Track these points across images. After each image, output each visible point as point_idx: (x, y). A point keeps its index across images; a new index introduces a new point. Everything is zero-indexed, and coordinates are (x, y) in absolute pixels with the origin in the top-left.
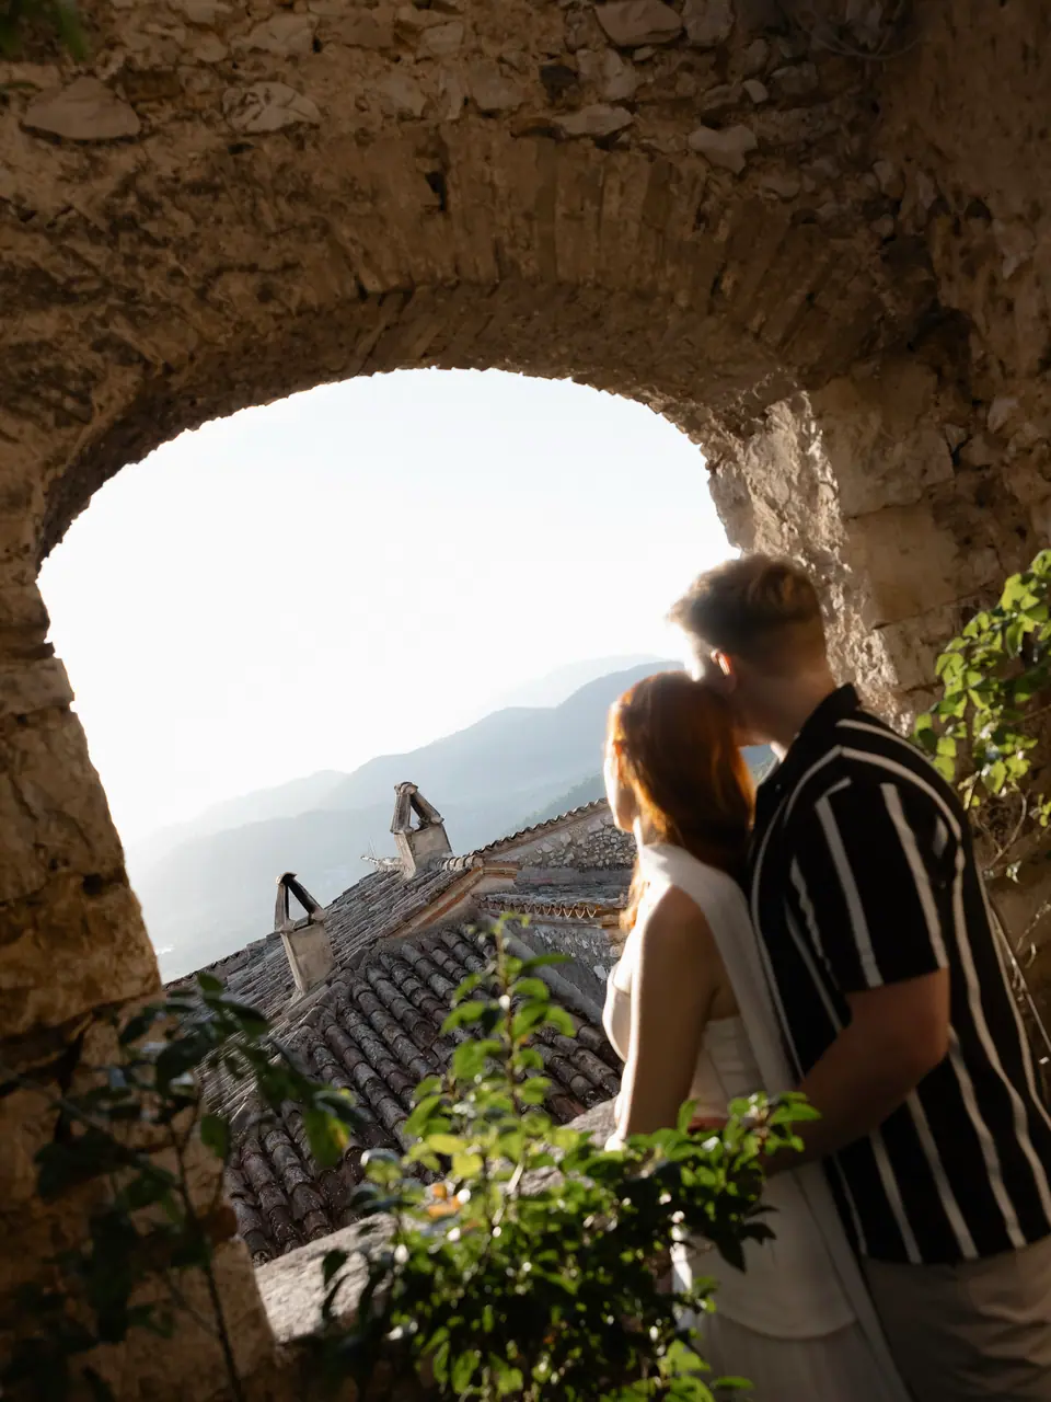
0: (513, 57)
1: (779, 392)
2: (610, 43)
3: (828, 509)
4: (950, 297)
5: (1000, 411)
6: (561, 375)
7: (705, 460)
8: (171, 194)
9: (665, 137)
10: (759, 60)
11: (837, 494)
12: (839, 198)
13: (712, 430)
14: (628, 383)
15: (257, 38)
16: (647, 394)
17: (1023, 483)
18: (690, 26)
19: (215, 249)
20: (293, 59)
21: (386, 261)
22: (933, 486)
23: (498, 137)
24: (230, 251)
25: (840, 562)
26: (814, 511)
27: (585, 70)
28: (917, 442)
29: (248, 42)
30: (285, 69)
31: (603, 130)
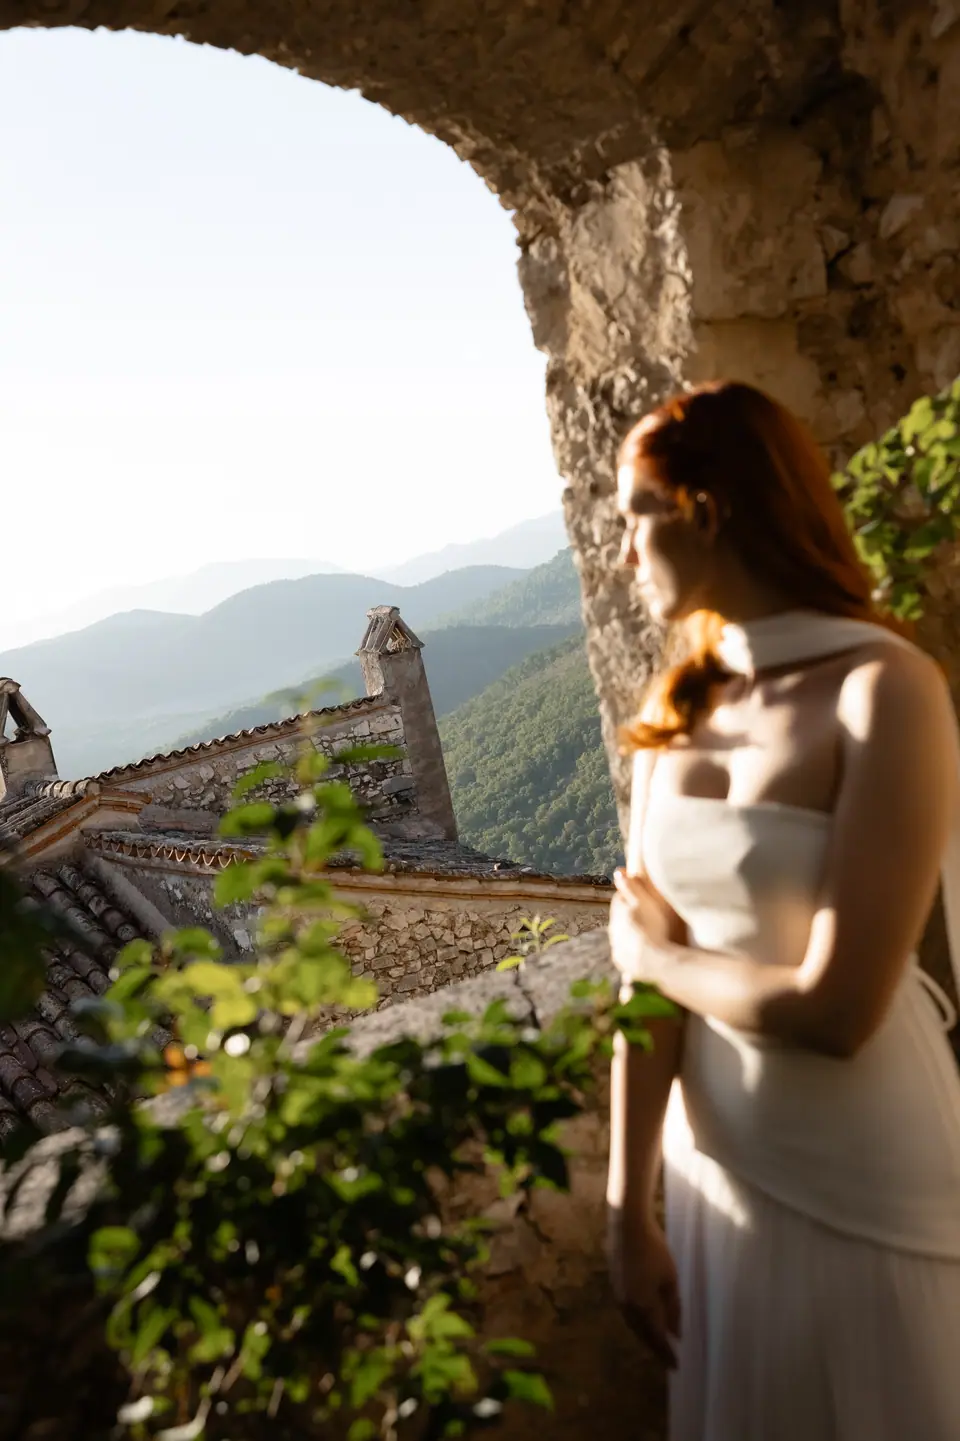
1: (631, 149)
3: (675, 305)
4: (857, 58)
5: (898, 213)
6: (345, 82)
7: (514, 233)
11: (690, 289)
13: (533, 192)
14: (435, 110)
16: (457, 131)
17: (915, 308)
22: (801, 300)
25: (679, 378)
26: (655, 310)
28: (790, 240)
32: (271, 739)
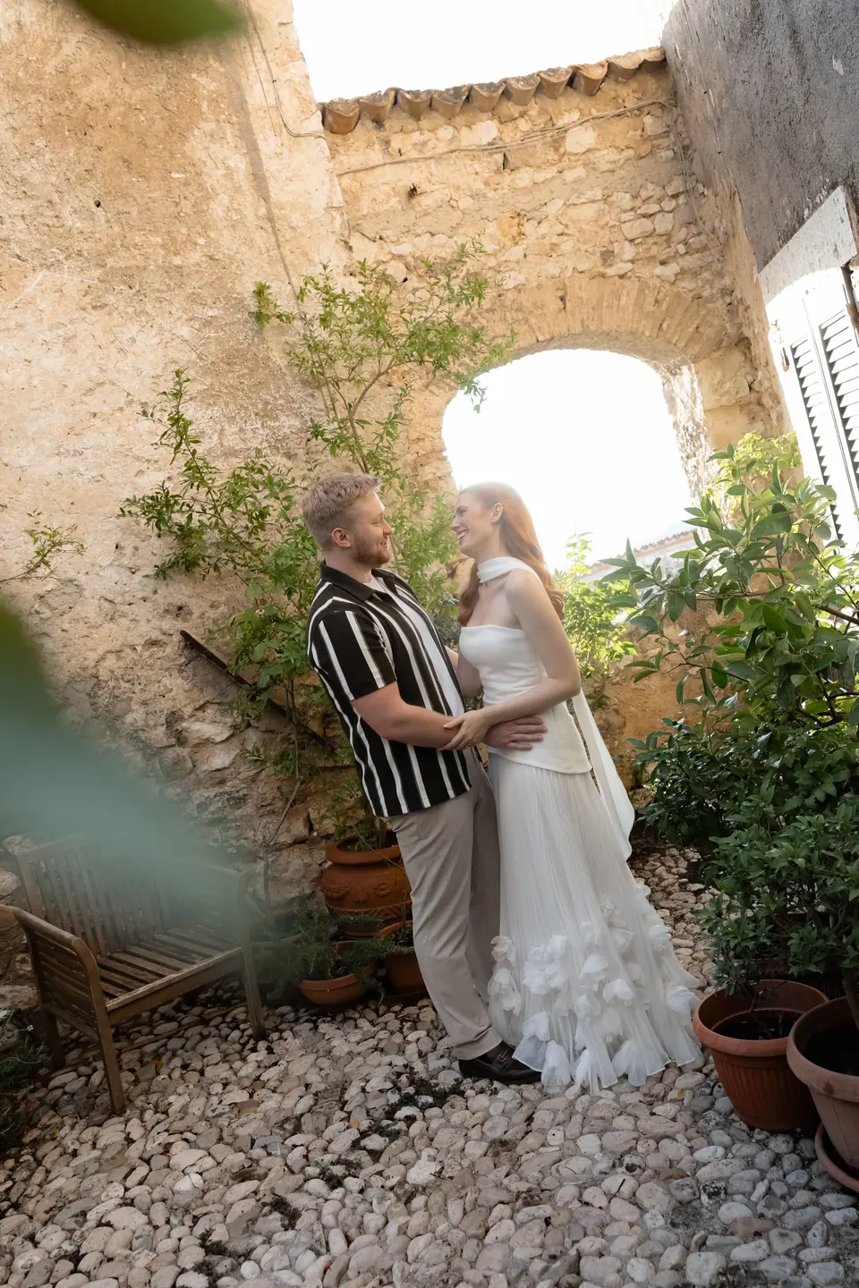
0: (590, 250)
1: (684, 363)
2: (626, 239)
3: (699, 408)
4: (747, 332)
5: (760, 374)
6: (604, 350)
7: (661, 381)
9: (644, 271)
10: (683, 237)
11: (703, 402)
12: (712, 288)
13: (663, 370)
14: (631, 353)
15: (507, 256)
16: (639, 357)
18: (657, 227)
19: (494, 331)
20: (518, 262)
21: (546, 330)
22: (741, 398)
23: (584, 280)
24: (497, 331)
26: (696, 407)
27: (616, 251)
28: (735, 381)
29: (503, 259)
30: (515, 266)
31: (622, 272)
32: (651, 552)
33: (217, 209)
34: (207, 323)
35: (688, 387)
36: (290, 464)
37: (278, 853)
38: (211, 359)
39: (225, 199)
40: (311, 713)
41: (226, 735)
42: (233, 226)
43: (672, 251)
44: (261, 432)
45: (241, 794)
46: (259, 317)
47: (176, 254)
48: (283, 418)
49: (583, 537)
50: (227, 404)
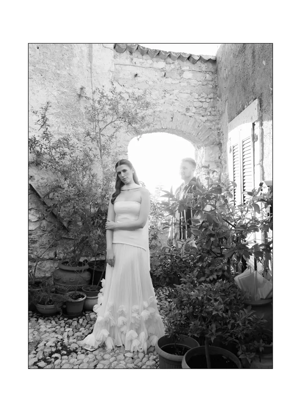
0: (183, 106)
1: (203, 146)
2: (194, 106)
3: (204, 160)
4: (222, 142)
6: (181, 137)
7: (195, 150)
8: (148, 116)
9: (197, 117)
10: (210, 110)
11: (205, 158)
12: (215, 127)
13: (196, 147)
14: (188, 140)
15: (159, 101)
16: (190, 141)
18: (203, 105)
21: (165, 125)
22: (216, 160)
23: (179, 114)
27: (190, 109)
28: (215, 155)
30: (161, 105)
31: (191, 115)
33: (75, 61)
34: (63, 93)
35: (202, 153)
36: (78, 142)
37: (43, 261)
38: (62, 104)
39: (78, 59)
40: (65, 220)
41: (36, 220)
42: (79, 67)
43: (206, 113)
44: (72, 130)
45: (36, 240)
46: (80, 96)
47: (58, 70)
48: (79, 128)
49: (161, 187)
50: (63, 119)
